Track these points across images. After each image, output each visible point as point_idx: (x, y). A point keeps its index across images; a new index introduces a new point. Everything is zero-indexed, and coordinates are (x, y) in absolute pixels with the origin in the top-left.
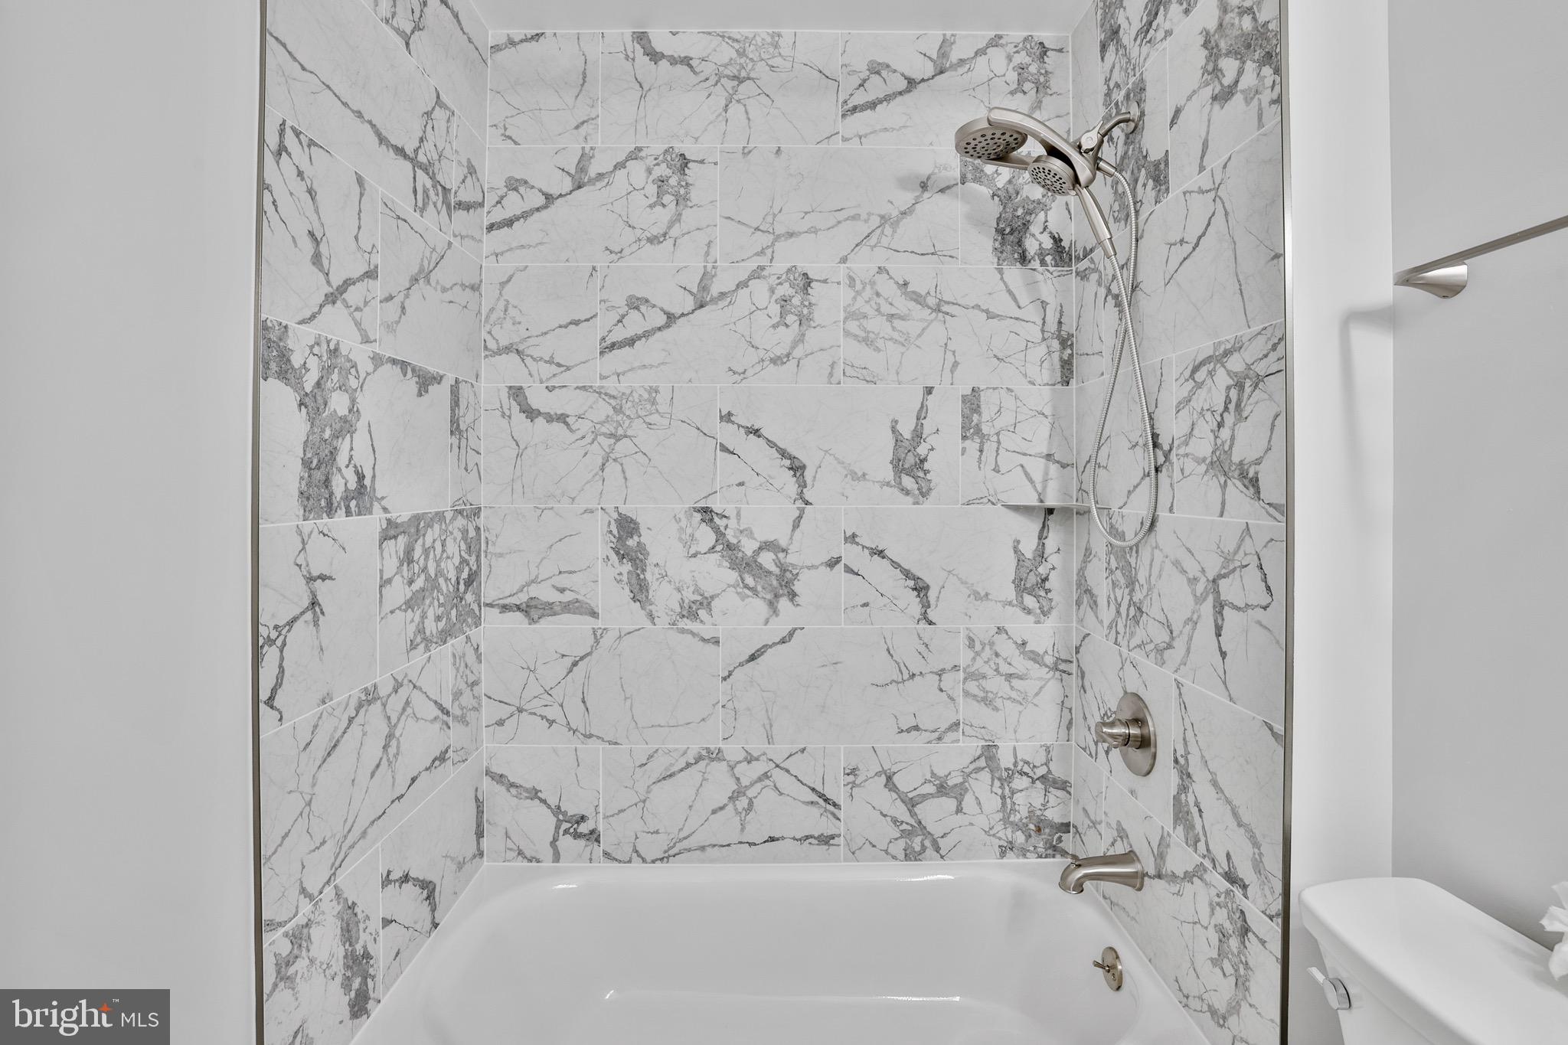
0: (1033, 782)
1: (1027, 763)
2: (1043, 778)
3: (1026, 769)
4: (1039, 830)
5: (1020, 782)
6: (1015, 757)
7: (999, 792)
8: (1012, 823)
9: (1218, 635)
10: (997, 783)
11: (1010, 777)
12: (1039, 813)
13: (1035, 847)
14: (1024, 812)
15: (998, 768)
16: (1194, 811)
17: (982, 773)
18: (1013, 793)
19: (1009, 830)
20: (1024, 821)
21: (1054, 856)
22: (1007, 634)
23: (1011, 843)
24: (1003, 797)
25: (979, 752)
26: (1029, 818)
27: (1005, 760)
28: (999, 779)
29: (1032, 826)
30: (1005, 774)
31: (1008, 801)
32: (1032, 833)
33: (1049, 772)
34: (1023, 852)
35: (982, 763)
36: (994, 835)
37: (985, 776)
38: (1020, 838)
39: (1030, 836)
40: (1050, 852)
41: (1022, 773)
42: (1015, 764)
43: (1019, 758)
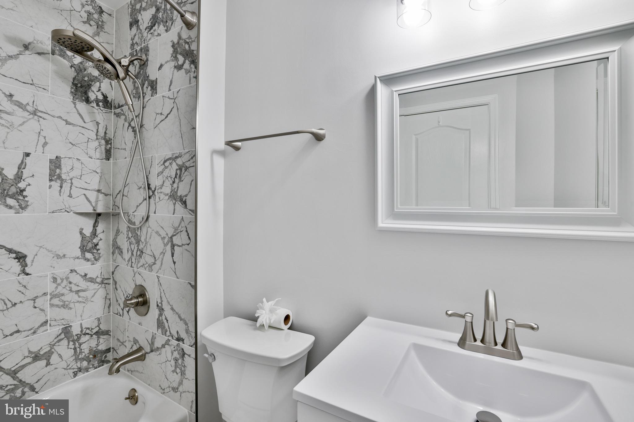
0: (92, 336)
1: (88, 329)
2: (97, 333)
3: (88, 331)
4: (95, 356)
5: (84, 339)
6: (82, 327)
7: (73, 347)
8: (80, 359)
9: (173, 256)
10: (71, 343)
11: (79, 338)
12: (94, 349)
13: (93, 365)
14: (87, 351)
15: (72, 336)
16: (165, 321)
17: (63, 341)
18: (80, 345)
19: (79, 363)
20: (87, 355)
21: (103, 365)
22: (76, 272)
23: (80, 368)
24: (75, 349)
25: (60, 331)
26: (90, 353)
27: (76, 330)
28: (72, 341)
29: (91, 356)
30: (76, 338)
31: (78, 349)
32: (91, 359)
33: (100, 329)
34: (87, 370)
35: (63, 336)
36: (70, 369)
37: (65, 342)
38: (85, 364)
39: (90, 361)
40: (101, 364)
41: (85, 334)
42: (82, 331)
43: (84, 327)
